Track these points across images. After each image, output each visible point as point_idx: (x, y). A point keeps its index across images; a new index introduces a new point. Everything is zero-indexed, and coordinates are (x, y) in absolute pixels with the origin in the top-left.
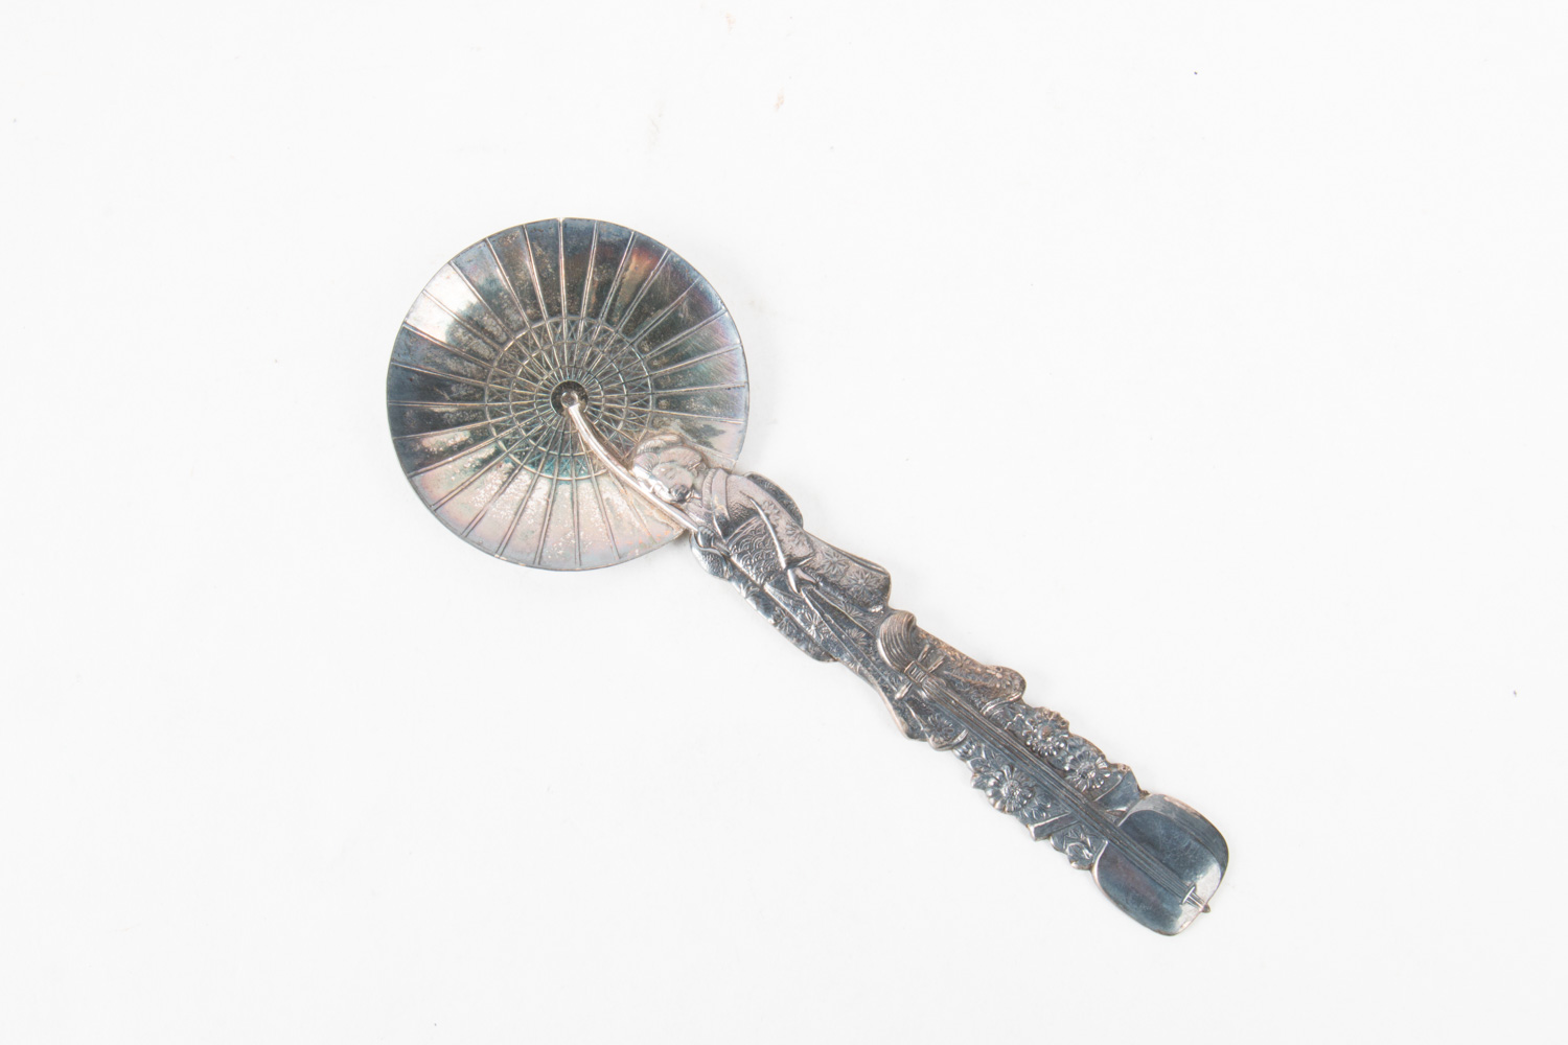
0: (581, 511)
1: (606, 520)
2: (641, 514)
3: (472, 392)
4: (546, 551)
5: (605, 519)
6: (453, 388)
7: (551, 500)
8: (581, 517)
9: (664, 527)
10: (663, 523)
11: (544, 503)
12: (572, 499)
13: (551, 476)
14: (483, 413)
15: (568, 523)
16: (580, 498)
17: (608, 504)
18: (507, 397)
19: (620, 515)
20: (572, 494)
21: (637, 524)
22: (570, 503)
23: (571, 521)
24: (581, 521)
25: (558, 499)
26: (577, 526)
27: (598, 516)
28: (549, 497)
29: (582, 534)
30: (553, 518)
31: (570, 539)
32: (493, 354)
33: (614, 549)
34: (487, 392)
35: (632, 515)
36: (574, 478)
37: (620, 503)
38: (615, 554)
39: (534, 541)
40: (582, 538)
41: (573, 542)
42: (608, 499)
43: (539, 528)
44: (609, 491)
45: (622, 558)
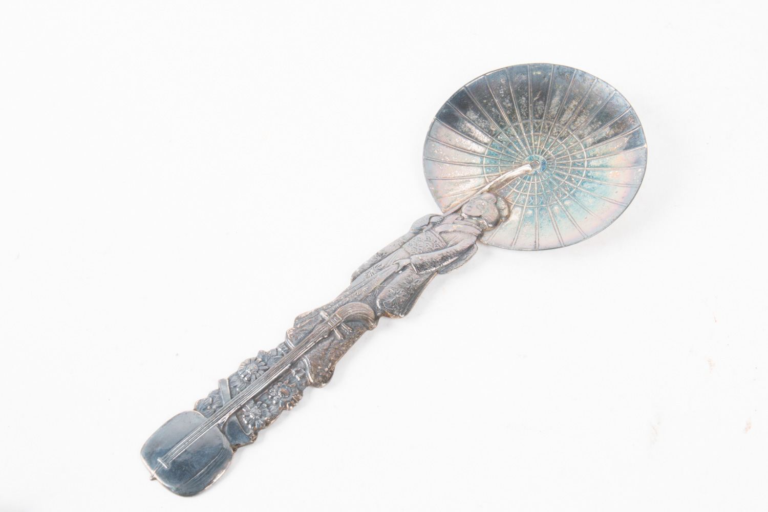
0: (463, 167)
1: (454, 178)
2: (458, 196)
3: (539, 112)
4: (437, 144)
5: (456, 178)
6: (541, 102)
7: (470, 152)
8: (459, 166)
9: (448, 204)
10: (450, 204)
11: (469, 149)
12: (471, 163)
13: (486, 153)
14: (526, 119)
15: (454, 159)
16: (471, 167)
17: (466, 181)
18: (536, 131)
19: (458, 185)
20: (474, 164)
21: (451, 193)
22: (468, 162)
23: (457, 161)
24: (456, 166)
25: (471, 156)
26: (452, 163)
27: (459, 175)
28: (472, 152)
29: (448, 165)
30: (459, 152)
31: (444, 158)
32: (563, 123)
33: (436, 178)
34: (539, 121)
35: (457, 191)
36: (484, 166)
37: (466, 187)
38: (431, 178)
39: (444, 139)
40: (445, 164)
41: (443, 159)
42: (469, 181)
43: (453, 144)
44: (474, 183)
45: (430, 180)
